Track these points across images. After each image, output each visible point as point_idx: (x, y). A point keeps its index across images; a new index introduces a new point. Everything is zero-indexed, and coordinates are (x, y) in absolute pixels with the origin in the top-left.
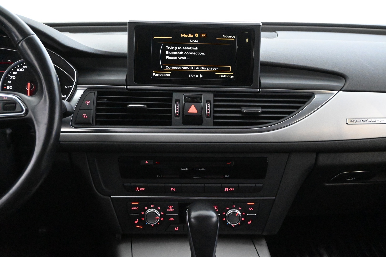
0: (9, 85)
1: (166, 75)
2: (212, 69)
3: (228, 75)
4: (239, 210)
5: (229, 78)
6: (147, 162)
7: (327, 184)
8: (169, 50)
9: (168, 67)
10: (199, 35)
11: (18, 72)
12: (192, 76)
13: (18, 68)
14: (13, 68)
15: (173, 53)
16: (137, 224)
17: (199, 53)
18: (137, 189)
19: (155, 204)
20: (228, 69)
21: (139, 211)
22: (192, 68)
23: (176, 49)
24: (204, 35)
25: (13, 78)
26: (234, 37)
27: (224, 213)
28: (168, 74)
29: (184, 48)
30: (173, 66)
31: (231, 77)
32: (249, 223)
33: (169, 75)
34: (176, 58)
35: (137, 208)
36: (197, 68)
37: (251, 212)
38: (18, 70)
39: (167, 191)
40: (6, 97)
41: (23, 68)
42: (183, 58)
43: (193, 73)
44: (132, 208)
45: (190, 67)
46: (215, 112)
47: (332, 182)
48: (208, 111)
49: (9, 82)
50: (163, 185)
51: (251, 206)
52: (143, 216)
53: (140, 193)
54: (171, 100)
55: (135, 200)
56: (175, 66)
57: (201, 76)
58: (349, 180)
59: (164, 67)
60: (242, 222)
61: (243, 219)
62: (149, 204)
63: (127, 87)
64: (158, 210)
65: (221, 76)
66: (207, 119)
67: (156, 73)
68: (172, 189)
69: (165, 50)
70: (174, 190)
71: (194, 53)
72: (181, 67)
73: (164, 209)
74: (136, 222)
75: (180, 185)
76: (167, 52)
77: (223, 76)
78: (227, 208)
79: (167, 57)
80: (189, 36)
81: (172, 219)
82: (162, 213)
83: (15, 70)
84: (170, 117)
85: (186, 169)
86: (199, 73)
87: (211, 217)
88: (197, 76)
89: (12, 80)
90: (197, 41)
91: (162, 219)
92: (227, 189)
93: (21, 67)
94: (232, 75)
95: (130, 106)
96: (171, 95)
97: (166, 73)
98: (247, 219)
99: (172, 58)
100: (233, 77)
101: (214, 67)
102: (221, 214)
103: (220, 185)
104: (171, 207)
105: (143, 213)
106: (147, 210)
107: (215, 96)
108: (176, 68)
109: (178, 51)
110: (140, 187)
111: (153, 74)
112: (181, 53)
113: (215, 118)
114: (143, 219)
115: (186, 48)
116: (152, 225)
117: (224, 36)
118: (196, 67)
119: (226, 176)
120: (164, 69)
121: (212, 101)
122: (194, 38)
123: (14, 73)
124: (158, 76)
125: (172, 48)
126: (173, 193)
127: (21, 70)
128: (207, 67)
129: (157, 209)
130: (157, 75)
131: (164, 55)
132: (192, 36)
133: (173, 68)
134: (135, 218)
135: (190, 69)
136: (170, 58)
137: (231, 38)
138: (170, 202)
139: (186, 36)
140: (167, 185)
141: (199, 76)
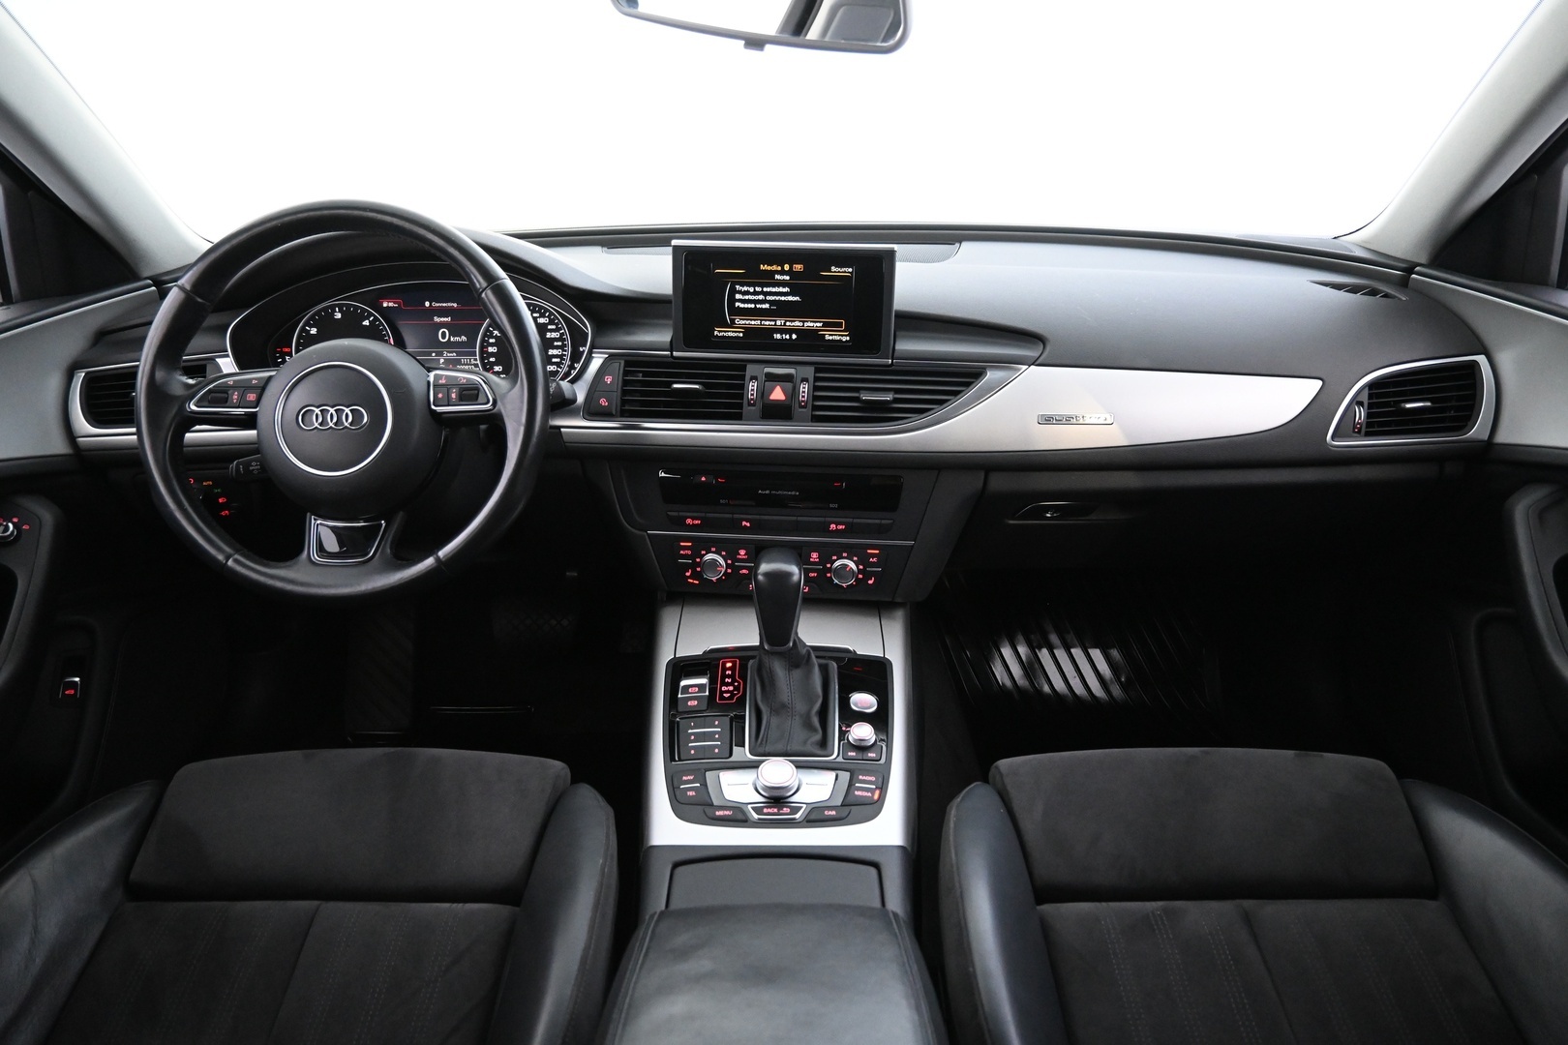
0: (492, 345)
1: (736, 335)
2: (812, 324)
3: (840, 335)
4: (854, 562)
5: (840, 341)
6: (703, 479)
7: (1011, 522)
8: (740, 292)
9: (739, 321)
10: (791, 268)
12: (778, 336)
15: (747, 297)
16: (689, 577)
17: (790, 298)
18: (689, 521)
19: (719, 546)
20: (840, 325)
21: (692, 557)
22: (778, 323)
23: (751, 290)
24: (798, 267)
25: (498, 333)
26: (850, 270)
27: (829, 566)
28: (739, 332)
29: (765, 289)
30: (747, 320)
31: (844, 339)
32: (870, 582)
33: (741, 335)
34: (753, 306)
35: (689, 552)
36: (788, 324)
37: (873, 565)
39: (735, 526)
40: (464, 378)
42: (764, 306)
43: (782, 331)
44: (682, 552)
45: (775, 321)
46: (816, 398)
47: (1019, 519)
48: (803, 397)
49: (491, 341)
50: (730, 516)
51: (873, 556)
52: (699, 564)
53: (693, 528)
54: (743, 378)
55: (686, 539)
56: (751, 320)
57: (794, 336)
58: (1049, 515)
59: (733, 321)
60: (857, 580)
61: (860, 576)
62: (708, 545)
63: (672, 354)
64: (723, 556)
65: (827, 337)
66: (800, 410)
67: (719, 331)
68: (744, 523)
69: (733, 291)
70: (748, 525)
71: (783, 298)
72: (761, 320)
73: (732, 555)
74: (688, 574)
75: (758, 517)
76: (738, 296)
77: (831, 338)
78: (835, 558)
79: (737, 304)
80: (774, 268)
81: (744, 571)
82: (729, 562)
84: (740, 406)
85: (767, 492)
86: (790, 331)
87: (789, 575)
88: (788, 337)
89: (496, 337)
90: (788, 278)
91: (729, 571)
92: (833, 526)
94: (846, 336)
95: (675, 386)
96: (744, 369)
97: (736, 332)
98: (867, 575)
99: (746, 306)
100: (848, 338)
101: (815, 322)
102: (825, 566)
103: (822, 519)
104: (742, 552)
105: (698, 560)
106: (705, 555)
107: (817, 371)
108: (753, 322)
109: (755, 293)
110: (693, 519)
111: (716, 333)
112: (761, 297)
113: (815, 408)
114: (699, 569)
115: (768, 289)
116: (714, 579)
117: (833, 269)
118: (786, 321)
119: (831, 506)
120: (732, 324)
121: (811, 380)
122: (782, 272)
124: (723, 337)
125: (745, 288)
126: (745, 530)
128: (804, 322)
129: (720, 555)
130: (721, 334)
131: (732, 300)
132: (779, 268)
133: (747, 322)
134: (686, 567)
135: (775, 325)
136: (742, 306)
137: (845, 272)
138: (743, 544)
139: (769, 268)
140: (736, 516)
141: (791, 336)
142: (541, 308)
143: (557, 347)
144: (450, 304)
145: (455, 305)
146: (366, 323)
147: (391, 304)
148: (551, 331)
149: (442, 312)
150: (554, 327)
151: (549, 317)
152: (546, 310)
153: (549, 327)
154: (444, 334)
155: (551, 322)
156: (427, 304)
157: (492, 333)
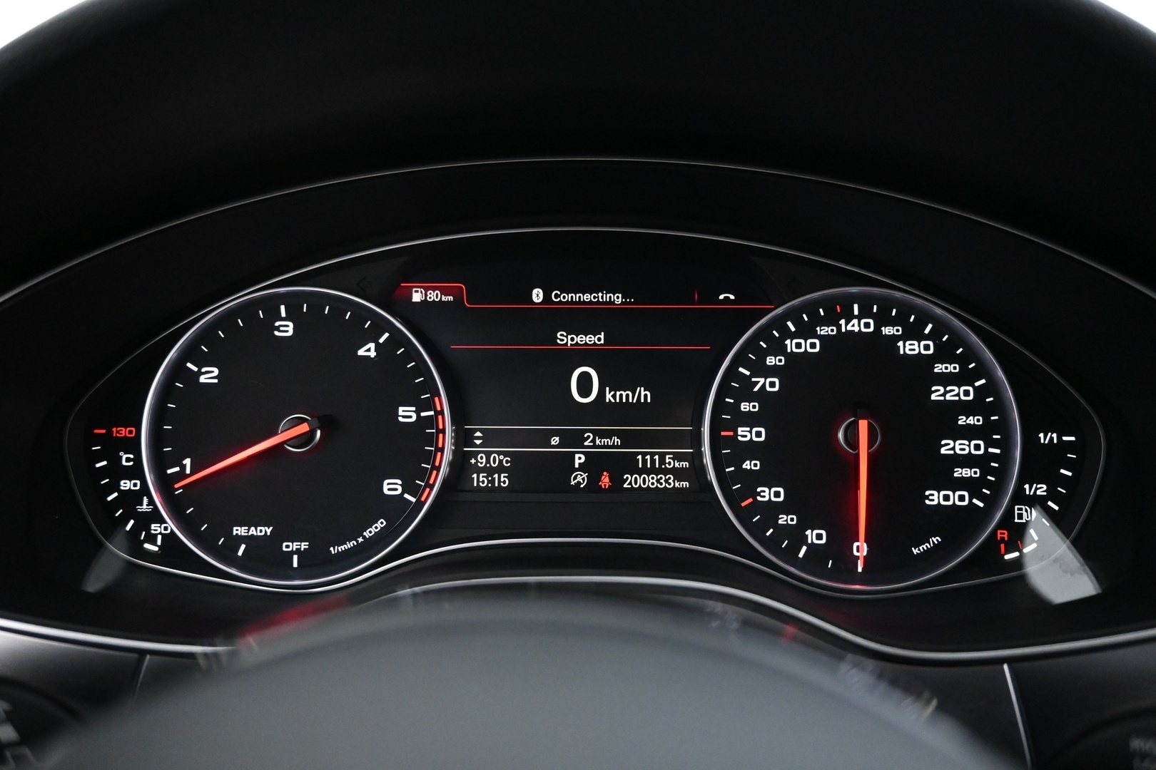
0: (750, 420)
11: (791, 357)
13: (793, 336)
14: (764, 333)
25: (771, 384)
38: (790, 345)
41: (816, 336)
49: (745, 407)
83: (779, 349)
89: (763, 396)
93: (806, 331)
123: (771, 361)
127: (810, 346)
142: (905, 310)
143: (968, 433)
144: (603, 297)
145: (618, 299)
146: (368, 350)
147: (433, 296)
148: (946, 380)
149: (581, 319)
150: (953, 368)
151: (933, 336)
152: (924, 318)
153: (939, 368)
154: (585, 382)
155: (944, 354)
156: (537, 295)
157: (747, 383)
